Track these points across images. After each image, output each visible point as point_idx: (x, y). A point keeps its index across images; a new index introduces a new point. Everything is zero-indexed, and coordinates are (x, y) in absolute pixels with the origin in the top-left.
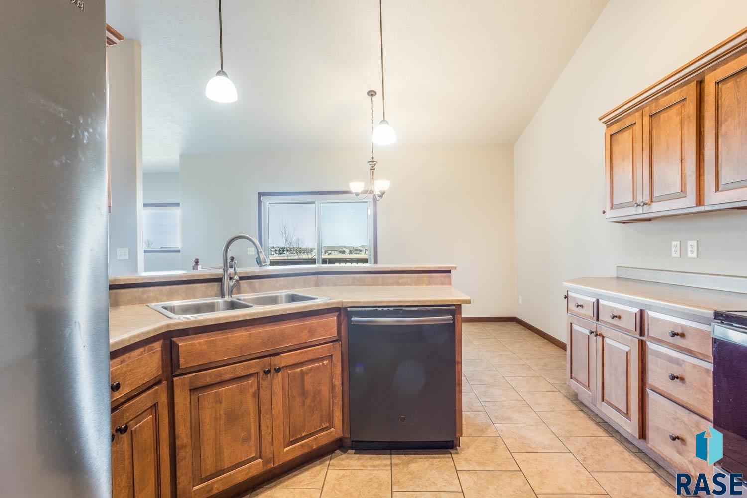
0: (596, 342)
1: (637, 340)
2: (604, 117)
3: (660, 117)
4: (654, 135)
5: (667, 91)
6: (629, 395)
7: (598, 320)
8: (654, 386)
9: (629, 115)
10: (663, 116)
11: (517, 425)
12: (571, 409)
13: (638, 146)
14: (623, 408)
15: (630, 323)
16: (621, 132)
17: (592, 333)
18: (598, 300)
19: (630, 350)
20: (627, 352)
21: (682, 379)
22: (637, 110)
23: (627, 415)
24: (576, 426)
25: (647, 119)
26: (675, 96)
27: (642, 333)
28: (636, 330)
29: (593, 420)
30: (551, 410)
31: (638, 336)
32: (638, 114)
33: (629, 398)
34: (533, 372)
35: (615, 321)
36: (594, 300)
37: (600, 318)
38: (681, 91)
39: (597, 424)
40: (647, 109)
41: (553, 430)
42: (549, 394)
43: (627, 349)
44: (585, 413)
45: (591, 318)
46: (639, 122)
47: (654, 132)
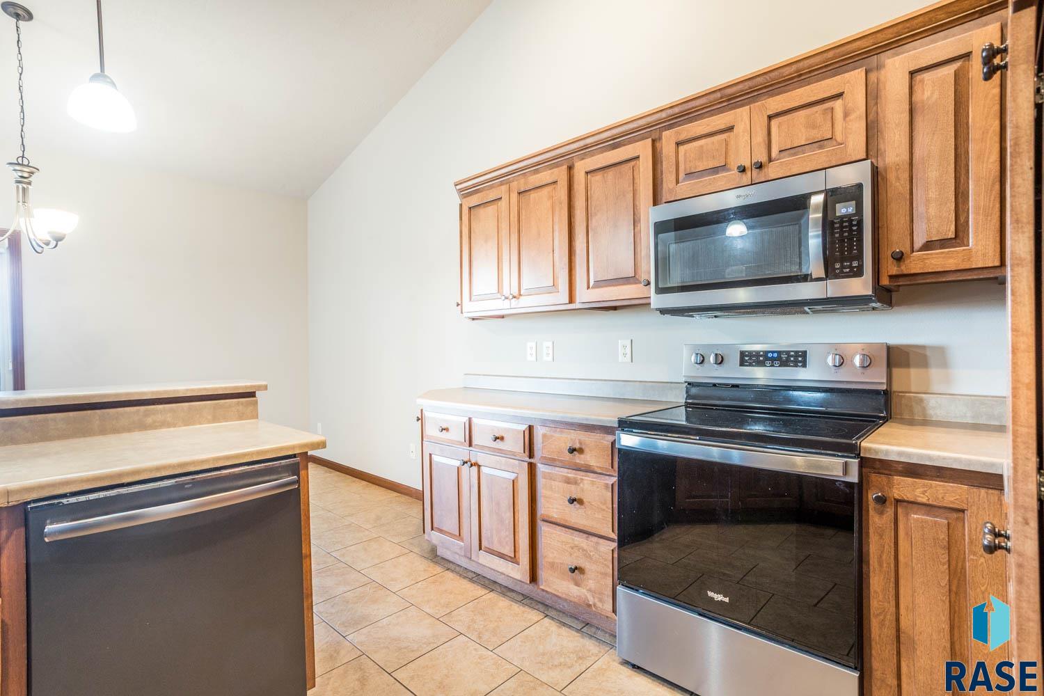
0: (469, 474)
1: (526, 464)
2: (461, 183)
3: (530, 197)
4: (523, 217)
5: (536, 167)
6: (516, 534)
7: (470, 445)
8: (547, 516)
9: (491, 187)
10: (533, 195)
11: (380, 624)
12: (435, 573)
13: (504, 225)
14: (508, 551)
15: (515, 445)
16: (482, 206)
17: (465, 463)
18: (470, 420)
19: (517, 478)
20: (513, 481)
21: (580, 502)
22: (502, 184)
23: (514, 560)
24: (451, 593)
25: (514, 196)
26: (545, 176)
27: (531, 455)
28: (524, 452)
29: (465, 577)
30: (413, 582)
31: (527, 459)
32: (504, 188)
33: (516, 537)
34: (367, 533)
35: (499, 445)
36: (465, 419)
37: (475, 442)
38: (552, 173)
39: (471, 580)
40: (514, 185)
41: (428, 610)
42: (401, 559)
43: (513, 476)
44: (453, 571)
45: (461, 444)
46: (505, 198)
47: (523, 213)
